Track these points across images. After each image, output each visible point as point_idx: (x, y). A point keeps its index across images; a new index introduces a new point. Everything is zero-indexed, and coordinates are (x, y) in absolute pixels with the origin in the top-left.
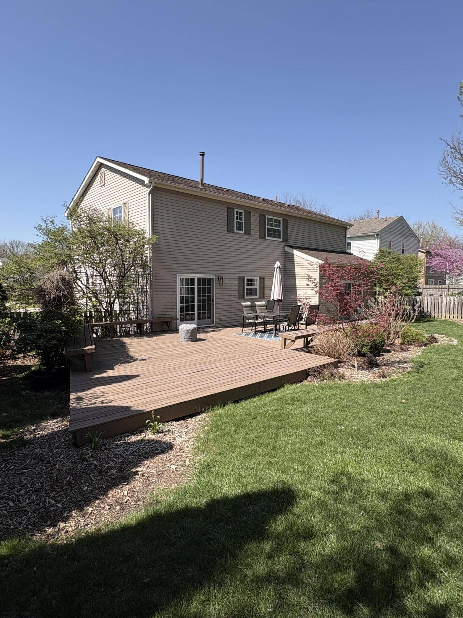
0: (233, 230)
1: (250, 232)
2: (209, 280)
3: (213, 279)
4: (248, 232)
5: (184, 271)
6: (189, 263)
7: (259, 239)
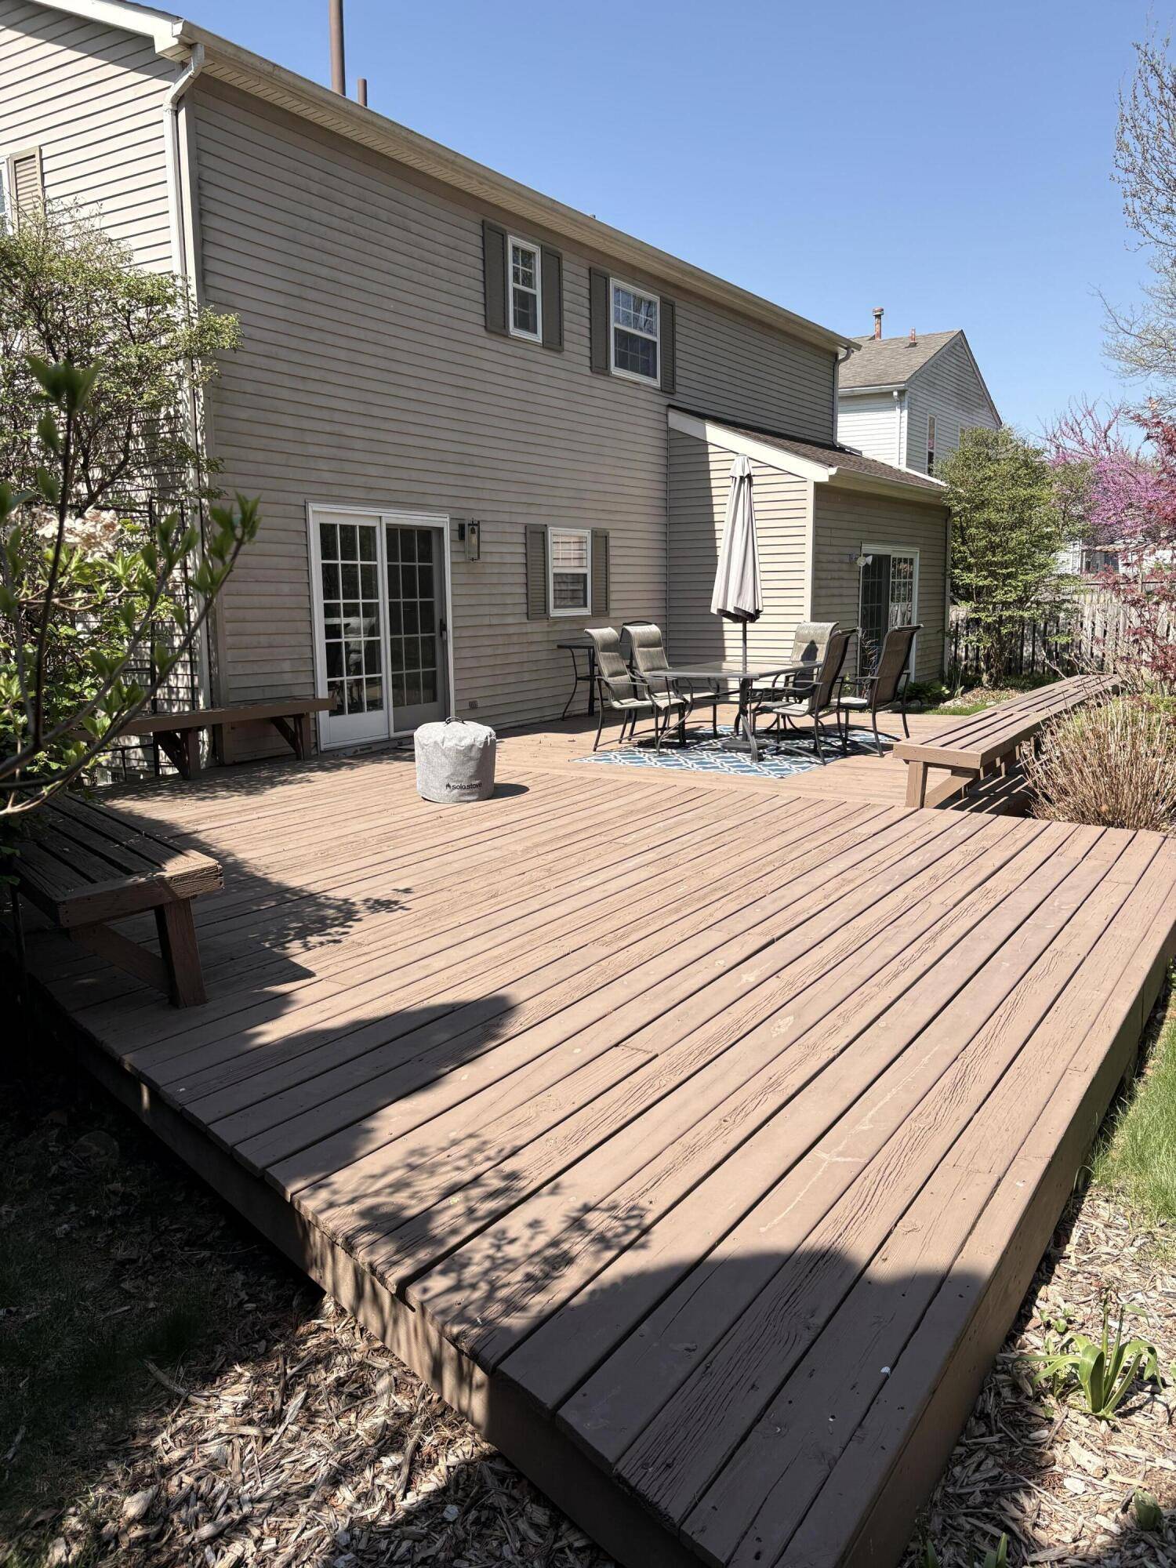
0: (505, 325)
1: (561, 343)
2: (427, 537)
3: (440, 530)
4: (554, 342)
5: (336, 491)
6: (350, 455)
7: (587, 371)
